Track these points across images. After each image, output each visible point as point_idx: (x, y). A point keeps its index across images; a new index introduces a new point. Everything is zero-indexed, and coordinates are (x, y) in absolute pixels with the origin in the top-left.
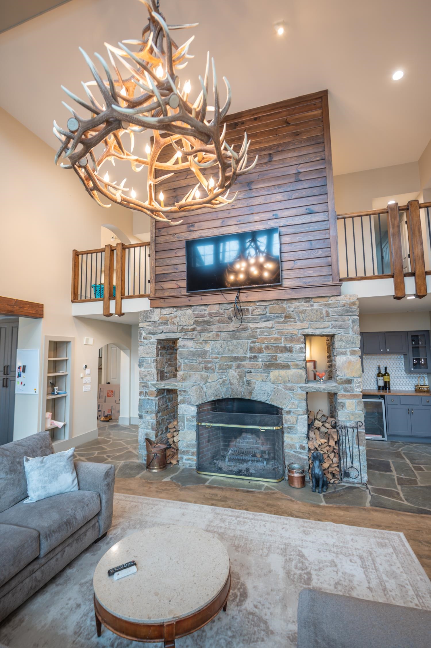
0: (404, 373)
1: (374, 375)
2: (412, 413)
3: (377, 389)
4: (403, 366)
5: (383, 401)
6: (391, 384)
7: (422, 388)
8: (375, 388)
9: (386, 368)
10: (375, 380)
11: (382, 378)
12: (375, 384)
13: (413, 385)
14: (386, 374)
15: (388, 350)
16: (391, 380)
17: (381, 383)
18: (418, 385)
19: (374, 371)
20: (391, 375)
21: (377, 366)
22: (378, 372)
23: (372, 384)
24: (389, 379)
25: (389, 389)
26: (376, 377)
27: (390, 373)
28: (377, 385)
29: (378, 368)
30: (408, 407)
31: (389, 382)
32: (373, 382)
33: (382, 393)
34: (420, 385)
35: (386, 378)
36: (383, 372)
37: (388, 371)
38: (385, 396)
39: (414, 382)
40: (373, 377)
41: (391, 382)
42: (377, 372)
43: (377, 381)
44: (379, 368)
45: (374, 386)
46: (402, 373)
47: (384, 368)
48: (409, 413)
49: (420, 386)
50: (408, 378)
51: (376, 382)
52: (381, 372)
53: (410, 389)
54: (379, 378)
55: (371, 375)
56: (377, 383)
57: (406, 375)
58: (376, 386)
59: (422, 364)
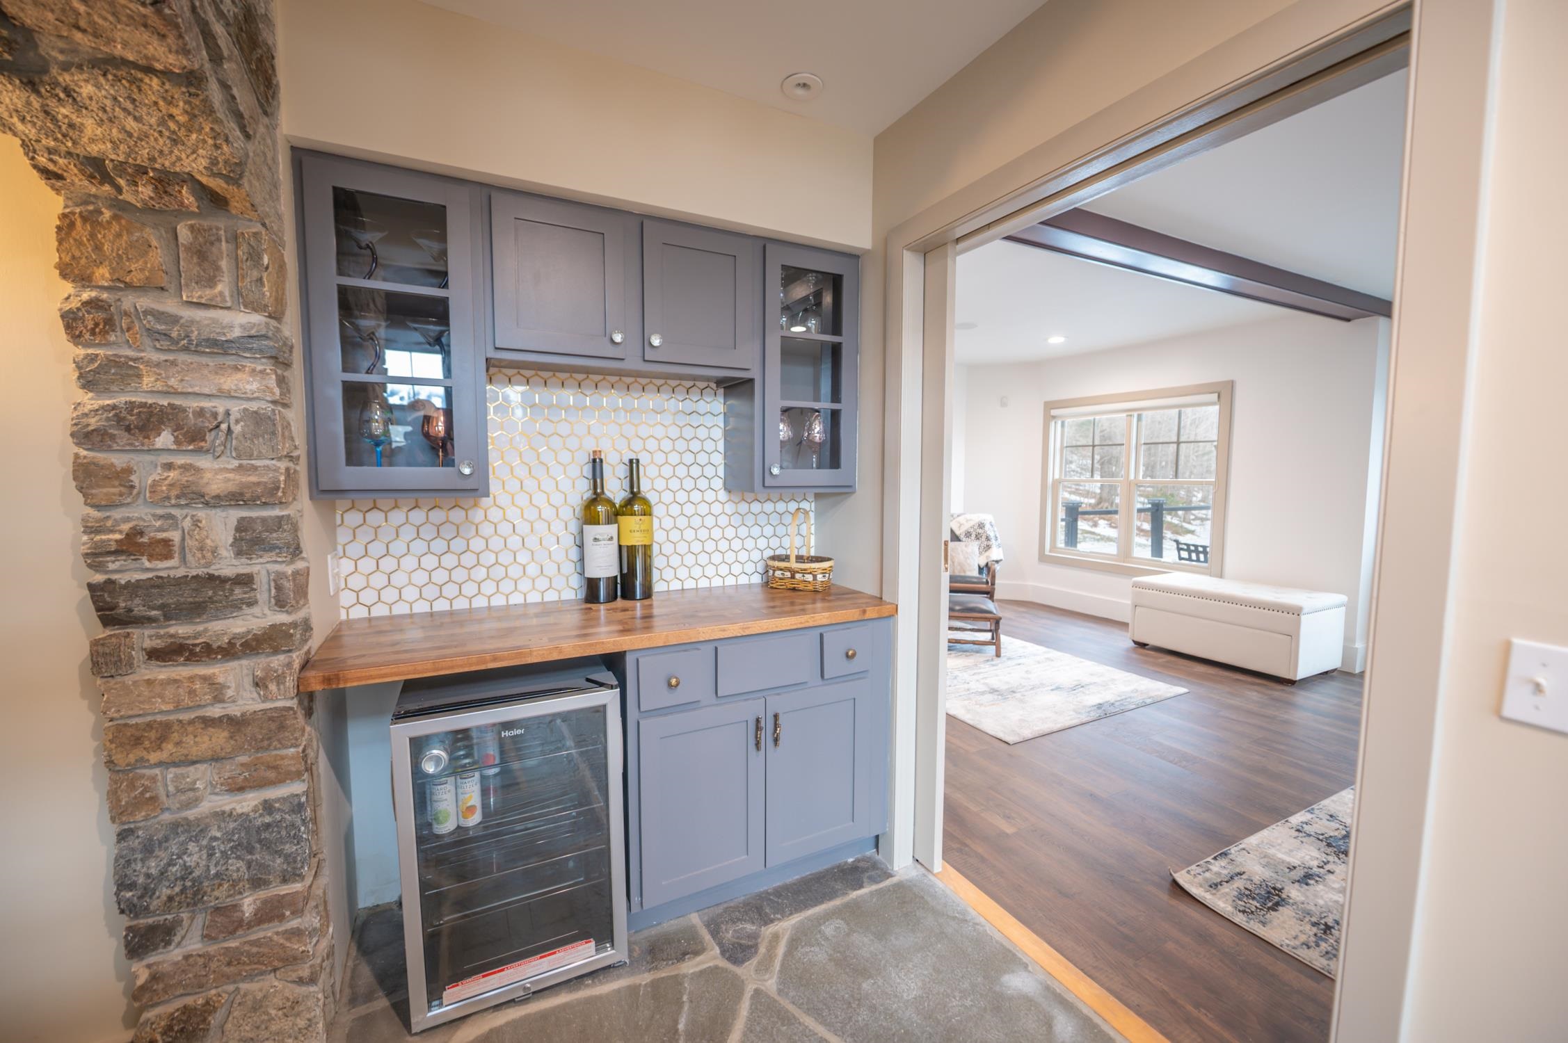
0: (723, 495)
1: (567, 513)
2: (776, 740)
3: (581, 594)
4: (719, 459)
5: (608, 698)
6: (658, 561)
7: (804, 572)
8: (569, 595)
9: (633, 465)
10: (568, 541)
11: (612, 529)
12: (569, 568)
13: (756, 556)
14: (634, 501)
15: (656, 341)
16: (659, 536)
17: (604, 565)
18: (786, 558)
19: (565, 485)
20: (658, 510)
21: (584, 458)
22: (589, 495)
23: (550, 569)
24: (649, 531)
25: (648, 594)
26: (573, 526)
27: (652, 497)
28: (582, 573)
29: (587, 470)
30: (753, 709)
31: (647, 548)
32: (559, 556)
33: (606, 639)
34: (800, 559)
35: (633, 529)
36: (616, 490)
37: (645, 486)
38: (630, 661)
39: (762, 543)
40: (557, 527)
41: (656, 548)
42: (582, 491)
43: (581, 547)
44: (596, 464)
45: (559, 582)
46: (710, 496)
47: (622, 471)
48: (757, 745)
49: (794, 565)
50: (736, 520)
51: (574, 554)
52: (608, 494)
53: (743, 580)
54: (591, 531)
55: (548, 513)
56: (582, 559)
57: (729, 508)
58: (575, 581)
59: (811, 442)
